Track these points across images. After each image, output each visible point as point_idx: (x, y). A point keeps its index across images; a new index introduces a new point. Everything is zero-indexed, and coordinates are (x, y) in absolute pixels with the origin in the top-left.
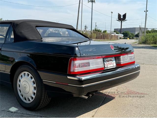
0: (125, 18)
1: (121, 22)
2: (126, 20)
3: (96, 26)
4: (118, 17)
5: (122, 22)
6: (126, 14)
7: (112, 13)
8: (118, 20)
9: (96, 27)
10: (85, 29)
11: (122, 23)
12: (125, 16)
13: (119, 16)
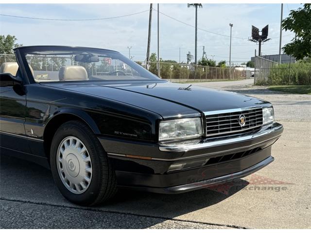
0: (267, 35)
1: (258, 43)
2: (268, 39)
3: (204, 53)
4: (253, 33)
5: (262, 43)
6: (267, 26)
7: (231, 25)
8: (252, 39)
9: (205, 55)
10: (188, 59)
11: (261, 45)
12: (265, 30)
13: (255, 31)
